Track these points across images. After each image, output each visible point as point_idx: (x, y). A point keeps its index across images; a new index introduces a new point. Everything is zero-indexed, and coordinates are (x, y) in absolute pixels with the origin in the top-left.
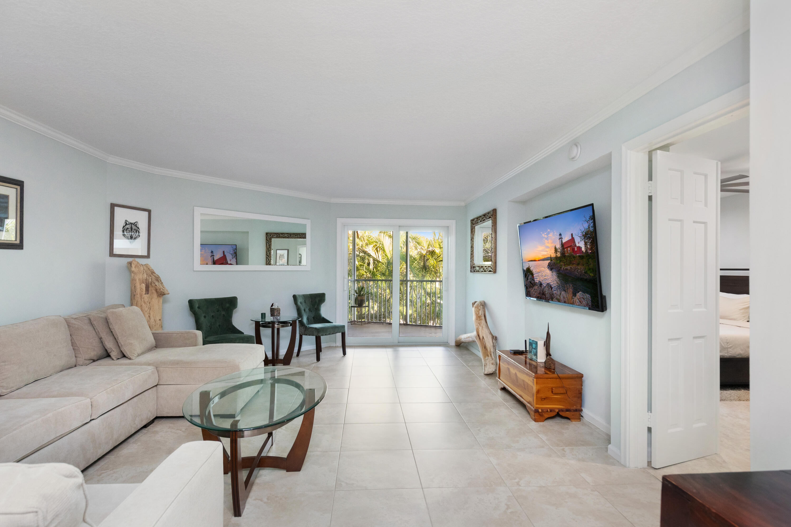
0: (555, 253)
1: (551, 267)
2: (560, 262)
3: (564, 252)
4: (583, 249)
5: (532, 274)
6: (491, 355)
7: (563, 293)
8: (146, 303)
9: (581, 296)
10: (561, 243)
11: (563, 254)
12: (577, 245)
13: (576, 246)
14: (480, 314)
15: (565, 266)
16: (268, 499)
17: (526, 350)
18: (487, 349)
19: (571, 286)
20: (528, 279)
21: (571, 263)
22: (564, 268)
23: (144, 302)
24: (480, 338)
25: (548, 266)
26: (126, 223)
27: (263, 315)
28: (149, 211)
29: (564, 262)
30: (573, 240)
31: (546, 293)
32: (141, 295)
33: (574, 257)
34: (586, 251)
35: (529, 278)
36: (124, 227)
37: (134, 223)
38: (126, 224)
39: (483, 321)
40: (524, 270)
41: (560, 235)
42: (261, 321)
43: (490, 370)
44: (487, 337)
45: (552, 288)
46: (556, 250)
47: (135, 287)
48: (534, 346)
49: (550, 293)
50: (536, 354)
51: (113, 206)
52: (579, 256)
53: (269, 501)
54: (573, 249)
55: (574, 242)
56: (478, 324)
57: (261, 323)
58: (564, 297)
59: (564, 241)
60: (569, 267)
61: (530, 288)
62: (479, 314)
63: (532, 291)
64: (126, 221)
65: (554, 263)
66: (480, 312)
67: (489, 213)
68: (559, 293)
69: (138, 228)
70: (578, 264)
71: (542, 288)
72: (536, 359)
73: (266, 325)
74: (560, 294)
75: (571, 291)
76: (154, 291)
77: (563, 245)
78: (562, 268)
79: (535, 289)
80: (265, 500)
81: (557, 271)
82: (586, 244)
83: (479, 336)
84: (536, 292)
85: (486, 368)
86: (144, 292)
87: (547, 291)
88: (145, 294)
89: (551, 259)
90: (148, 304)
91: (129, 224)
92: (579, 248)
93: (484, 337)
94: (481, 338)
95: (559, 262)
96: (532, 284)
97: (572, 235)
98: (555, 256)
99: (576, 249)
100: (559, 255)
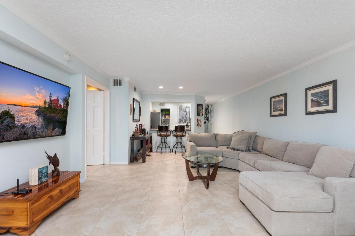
0: (44, 104)
1: (38, 113)
2: (47, 111)
4: (62, 106)
5: (12, 118)
7: (45, 130)
9: (57, 131)
10: (50, 99)
11: (50, 106)
12: (60, 103)
13: (59, 104)
15: (50, 114)
21: (54, 112)
25: (35, 112)
29: (50, 111)
30: (58, 100)
33: (57, 109)
34: (63, 108)
41: (51, 94)
45: (35, 128)
46: (45, 102)
49: (32, 134)
52: (60, 109)
54: (57, 105)
55: (58, 101)
58: (45, 133)
59: (52, 99)
60: (52, 115)
61: (4, 131)
63: (8, 133)
65: (42, 111)
70: (59, 113)
71: (25, 129)
74: (43, 132)
75: (51, 128)
77: (51, 101)
78: (48, 115)
79: (13, 132)
81: (43, 116)
82: (64, 104)
84: (14, 134)
87: (29, 131)
89: (40, 107)
92: (61, 105)
96: (10, 127)
97: (58, 97)
98: (43, 106)
99: (59, 106)
100: (47, 106)
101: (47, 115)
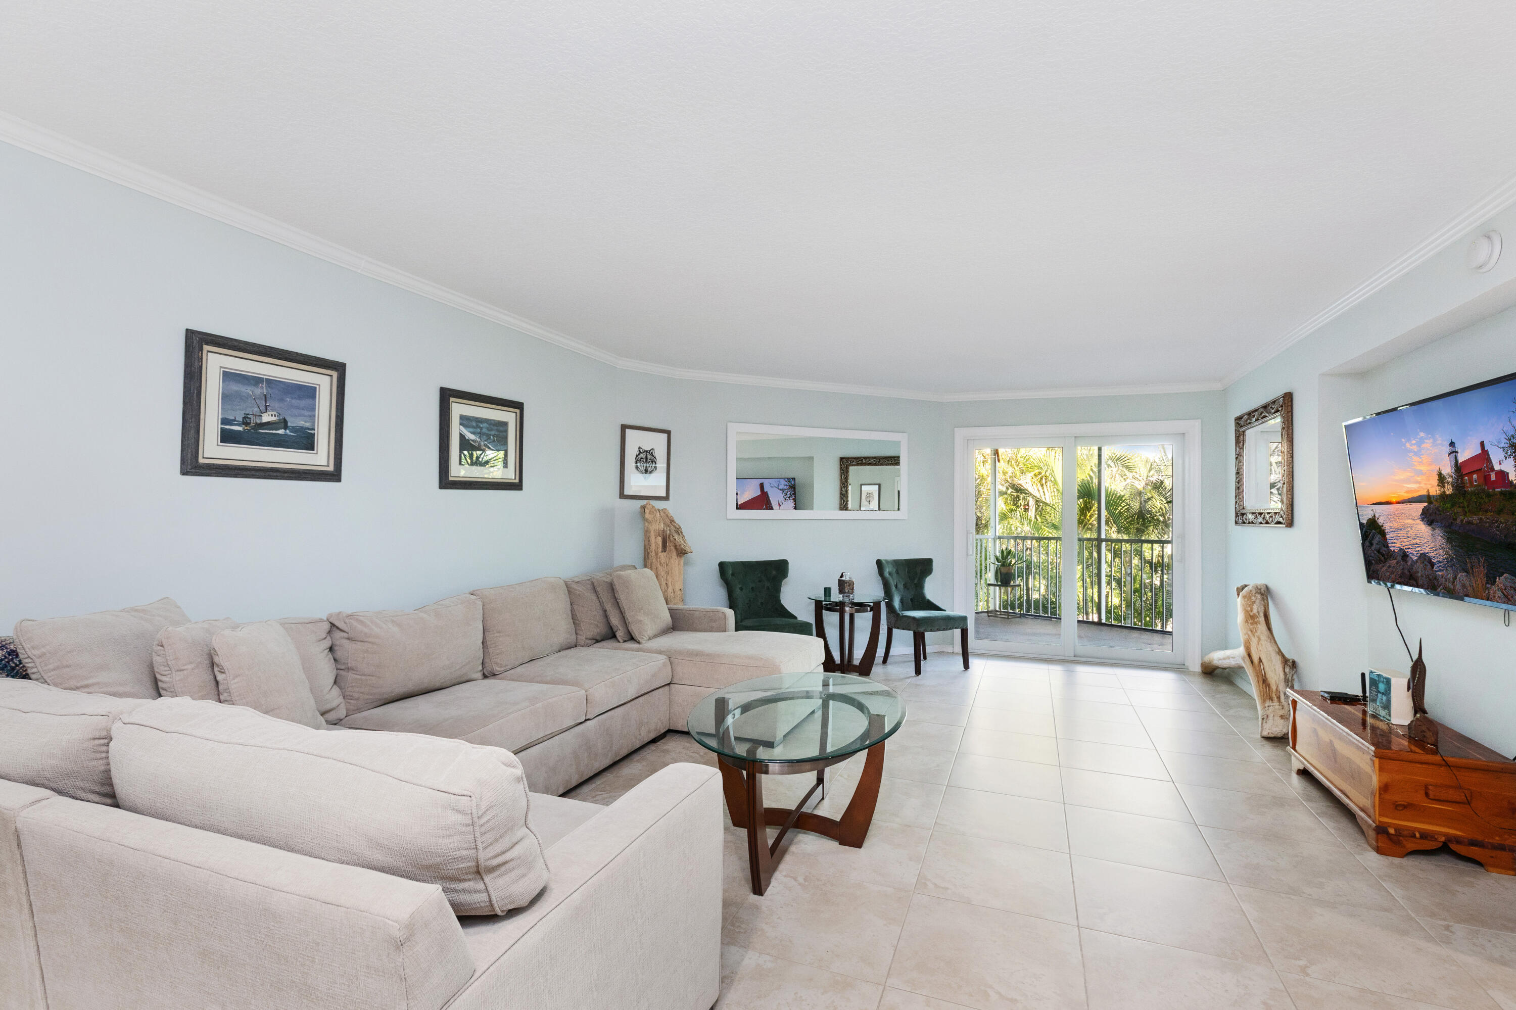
0: (1439, 485)
1: (1428, 517)
2: (1453, 506)
3: (1462, 483)
4: (1512, 477)
5: (1383, 533)
6: (1279, 698)
7: (1462, 575)
8: (662, 565)
9: (1509, 585)
10: (1453, 464)
11: (1459, 487)
12: (1497, 467)
13: (1492, 469)
14: (1255, 611)
15: (1465, 515)
16: (805, 880)
17: (1365, 697)
18: (1269, 686)
19: (1482, 560)
20: (1371, 544)
21: (1480, 509)
22: (1462, 521)
23: (660, 563)
24: (1252, 662)
25: (1422, 514)
26: (639, 451)
27: (827, 591)
28: (668, 433)
29: (1463, 507)
30: (1484, 456)
31: (1419, 575)
32: (657, 554)
33: (1488, 495)
35: (1375, 542)
36: (637, 456)
37: (650, 451)
38: (640, 453)
39: (1262, 627)
40: (1361, 525)
41: (1452, 444)
42: (823, 600)
43: (1274, 729)
44: (1271, 660)
45: (1432, 565)
46: (1441, 479)
47: (649, 541)
48: (1382, 687)
49: (1427, 577)
50: (1387, 706)
51: (624, 428)
52: (1502, 493)
53: (806, 883)
54: (1487, 478)
55: (1489, 460)
56: (1250, 633)
57: (824, 603)
58: (1464, 586)
59: (1462, 458)
60: (1475, 519)
61: (1377, 563)
62: (1251, 611)
63: (1383, 569)
64: (640, 448)
65: (1437, 509)
66: (1255, 607)
67: (1274, 402)
68: (1450, 576)
69: (655, 457)
70: (1500, 512)
71: (1409, 563)
72: (1388, 717)
73: (832, 607)
74: (1455, 578)
75: (1481, 570)
76: (672, 548)
77: (1458, 467)
78: (1458, 521)
79: (1389, 567)
80: (801, 880)
81: (1445, 527)
83: (1249, 655)
84: (1392, 573)
85: (1264, 724)
86: (660, 549)
87: (1419, 569)
88: (662, 552)
89: (1428, 498)
90: (665, 567)
91: (643, 453)
92: (1503, 475)
93: (1264, 661)
94: (1256, 660)
95: (1449, 505)
96: (1383, 555)
97: (1482, 444)
98: (1438, 493)
99: (1493, 478)
100: (1449, 490)
101: (1455, 520)
